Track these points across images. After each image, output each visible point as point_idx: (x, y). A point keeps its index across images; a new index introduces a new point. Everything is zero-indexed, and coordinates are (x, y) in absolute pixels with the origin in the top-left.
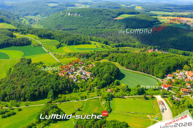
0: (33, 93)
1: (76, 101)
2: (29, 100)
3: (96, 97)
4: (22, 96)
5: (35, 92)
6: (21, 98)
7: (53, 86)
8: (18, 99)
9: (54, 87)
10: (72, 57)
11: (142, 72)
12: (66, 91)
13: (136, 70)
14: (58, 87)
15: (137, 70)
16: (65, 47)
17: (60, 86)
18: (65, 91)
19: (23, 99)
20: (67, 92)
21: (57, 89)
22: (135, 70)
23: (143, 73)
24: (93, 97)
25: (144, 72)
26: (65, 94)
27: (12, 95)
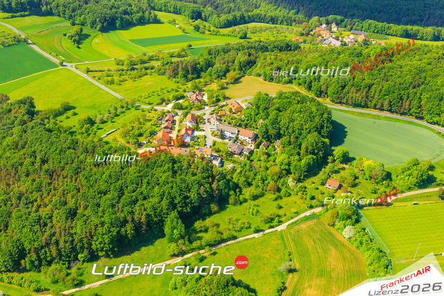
0: (118, 232)
1: (256, 235)
2: (107, 256)
3: (306, 210)
4: (82, 248)
5: (121, 226)
6: (78, 254)
7: (173, 199)
8: (70, 257)
9: (176, 201)
10: (146, 74)
11: (383, 110)
12: (212, 206)
13: (366, 106)
14: (187, 198)
15: (368, 107)
16: (96, 40)
17: (193, 195)
18: (209, 204)
19: (85, 256)
20: (214, 207)
21: (186, 204)
22: (363, 107)
23: (389, 115)
24: (297, 213)
25: (390, 111)
26: (210, 214)
27: (47, 249)
